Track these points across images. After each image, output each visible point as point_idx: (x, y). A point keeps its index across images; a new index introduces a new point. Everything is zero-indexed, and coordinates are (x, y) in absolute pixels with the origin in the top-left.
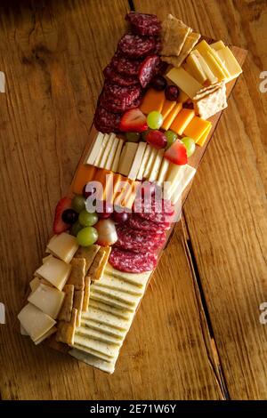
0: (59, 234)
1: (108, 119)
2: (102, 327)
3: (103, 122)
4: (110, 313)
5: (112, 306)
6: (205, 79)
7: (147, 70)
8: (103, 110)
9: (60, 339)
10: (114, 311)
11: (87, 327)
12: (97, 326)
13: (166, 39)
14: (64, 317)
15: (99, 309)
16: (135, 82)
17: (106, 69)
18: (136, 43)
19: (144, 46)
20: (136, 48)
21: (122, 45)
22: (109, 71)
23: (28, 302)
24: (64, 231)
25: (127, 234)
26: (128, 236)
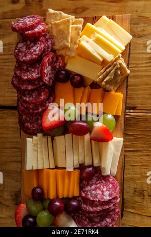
1: (31, 123)
3: (27, 127)
6: (101, 59)
7: (47, 70)
8: (24, 117)
13: (55, 34)
16: (41, 83)
17: (13, 81)
18: (30, 48)
19: (37, 49)
20: (31, 53)
21: (18, 55)
22: (15, 82)
25: (84, 218)
26: (85, 220)
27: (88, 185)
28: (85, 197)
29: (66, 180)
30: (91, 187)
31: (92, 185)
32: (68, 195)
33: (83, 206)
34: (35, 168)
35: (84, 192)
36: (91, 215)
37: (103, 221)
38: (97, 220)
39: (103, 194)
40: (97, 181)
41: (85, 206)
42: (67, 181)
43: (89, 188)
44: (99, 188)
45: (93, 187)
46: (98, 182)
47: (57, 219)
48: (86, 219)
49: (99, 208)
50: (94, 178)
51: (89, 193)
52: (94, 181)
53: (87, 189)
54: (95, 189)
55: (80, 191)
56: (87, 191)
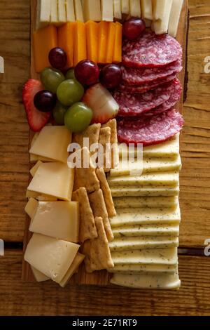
0: (39, 130)
2: (143, 230)
4: (146, 207)
5: (146, 197)
9: (93, 267)
10: (150, 203)
11: (122, 237)
12: (135, 230)
14: (87, 235)
15: (130, 207)
23: (32, 233)
24: (45, 124)
25: (129, 96)
26: (130, 99)
27: (134, 48)
28: (130, 63)
29: (102, 35)
30: (138, 50)
31: (140, 47)
32: (105, 59)
33: (126, 76)
34: (54, 20)
35: (129, 56)
36: (139, 88)
37: (157, 98)
38: (148, 98)
39: (157, 57)
40: (148, 42)
41: (130, 76)
42: (103, 38)
43: (136, 51)
44: (152, 51)
45: (143, 50)
46: (150, 44)
47: (88, 94)
48: (131, 97)
49: (152, 77)
50: (143, 39)
51: (136, 57)
52: (143, 43)
53: (132, 53)
54: (146, 52)
55: (122, 56)
56: (134, 55)
